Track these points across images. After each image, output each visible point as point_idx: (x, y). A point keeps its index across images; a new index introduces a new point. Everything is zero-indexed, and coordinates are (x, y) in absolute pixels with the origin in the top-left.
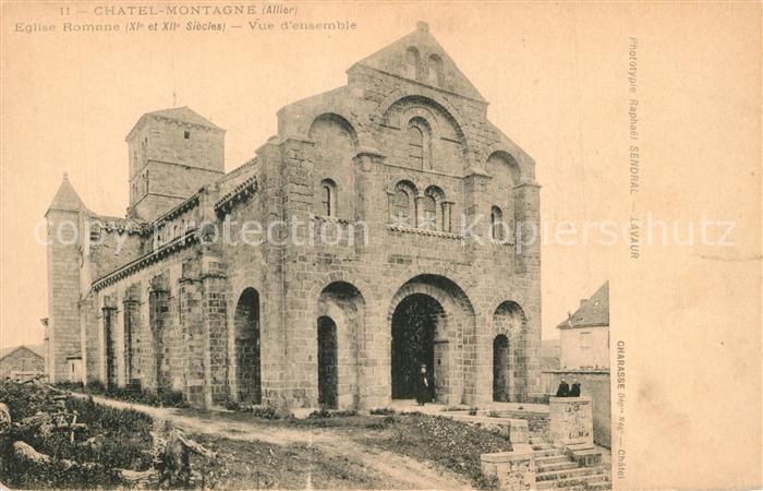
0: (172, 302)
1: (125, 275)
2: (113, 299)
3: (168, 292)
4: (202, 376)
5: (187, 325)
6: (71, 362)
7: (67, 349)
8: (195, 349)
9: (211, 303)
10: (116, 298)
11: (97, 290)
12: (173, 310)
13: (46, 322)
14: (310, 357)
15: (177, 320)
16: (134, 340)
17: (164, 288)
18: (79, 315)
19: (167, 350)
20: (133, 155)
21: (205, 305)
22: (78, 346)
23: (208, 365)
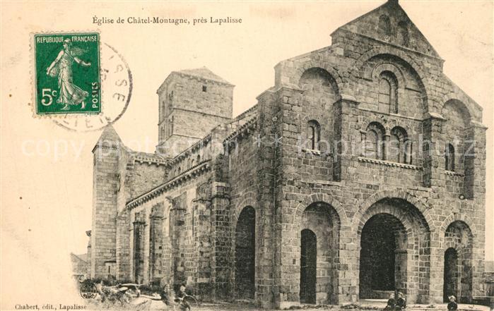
0: (187, 217)
1: (152, 197)
2: (142, 216)
3: (184, 210)
4: (208, 275)
5: (198, 235)
6: (107, 264)
7: (105, 255)
8: (204, 254)
9: (217, 217)
10: (144, 215)
11: (130, 209)
12: (188, 224)
13: (89, 234)
14: (294, 261)
15: (190, 232)
16: (157, 247)
17: (182, 207)
18: (116, 228)
19: (182, 255)
20: (162, 105)
21: (213, 220)
22: (114, 252)
23: (214, 267)
